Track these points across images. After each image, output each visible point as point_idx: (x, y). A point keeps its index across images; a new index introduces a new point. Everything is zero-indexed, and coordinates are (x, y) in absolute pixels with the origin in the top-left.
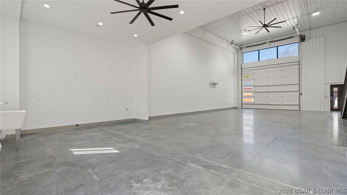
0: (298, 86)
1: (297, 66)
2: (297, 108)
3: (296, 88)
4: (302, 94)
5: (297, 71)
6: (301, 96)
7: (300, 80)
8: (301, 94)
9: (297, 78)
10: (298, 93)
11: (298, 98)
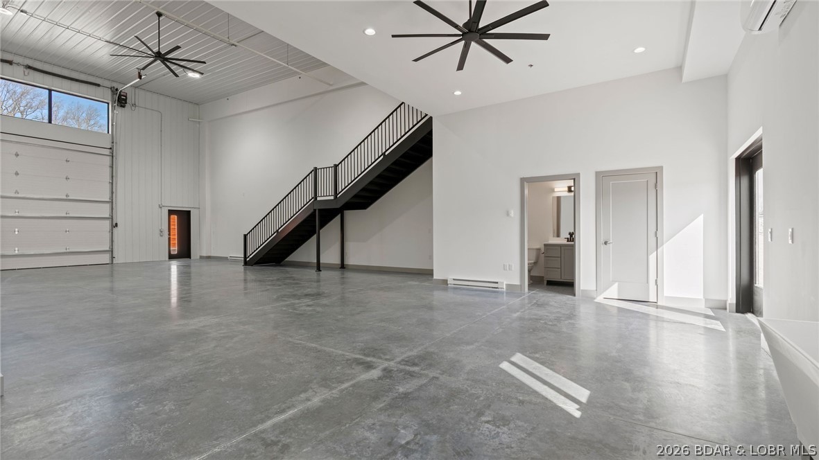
0: (108, 206)
1: (108, 159)
2: (105, 259)
3: (104, 211)
4: (116, 225)
5: (108, 170)
6: (115, 230)
7: (112, 193)
8: (114, 224)
9: (108, 187)
10: (107, 223)
11: (108, 235)
